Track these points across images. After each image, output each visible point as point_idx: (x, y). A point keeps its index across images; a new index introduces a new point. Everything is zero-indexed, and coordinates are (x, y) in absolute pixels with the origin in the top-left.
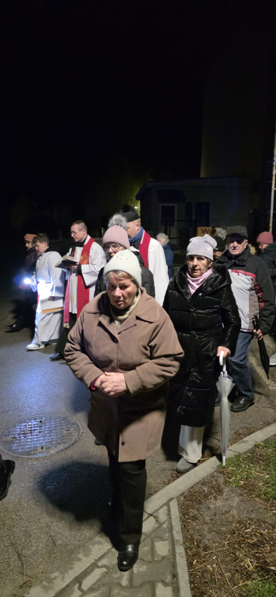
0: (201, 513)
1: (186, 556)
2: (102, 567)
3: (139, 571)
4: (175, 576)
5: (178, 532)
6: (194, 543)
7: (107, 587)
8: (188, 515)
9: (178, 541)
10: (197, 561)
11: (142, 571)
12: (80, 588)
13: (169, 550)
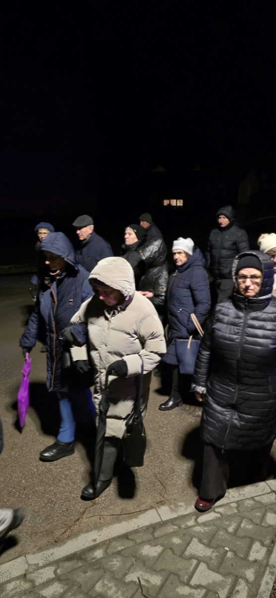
2: (217, 513)
3: (245, 527)
4: (274, 542)
7: (216, 527)
11: (247, 528)
12: (196, 520)
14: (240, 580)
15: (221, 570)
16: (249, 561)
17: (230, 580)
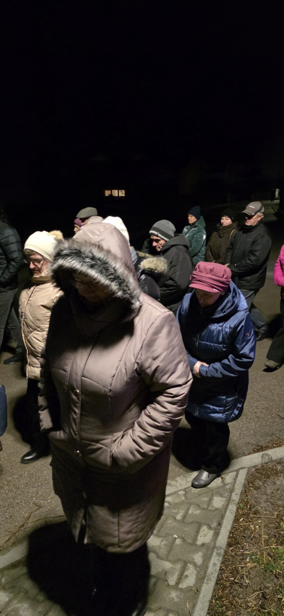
0: (265, 485)
1: (236, 513)
3: (193, 513)
4: (220, 524)
5: (237, 494)
6: (247, 506)
8: (252, 484)
9: (233, 500)
10: (244, 520)
11: (195, 514)
13: (223, 505)
14: (189, 564)
15: (170, 557)
16: (197, 545)
17: (179, 566)
